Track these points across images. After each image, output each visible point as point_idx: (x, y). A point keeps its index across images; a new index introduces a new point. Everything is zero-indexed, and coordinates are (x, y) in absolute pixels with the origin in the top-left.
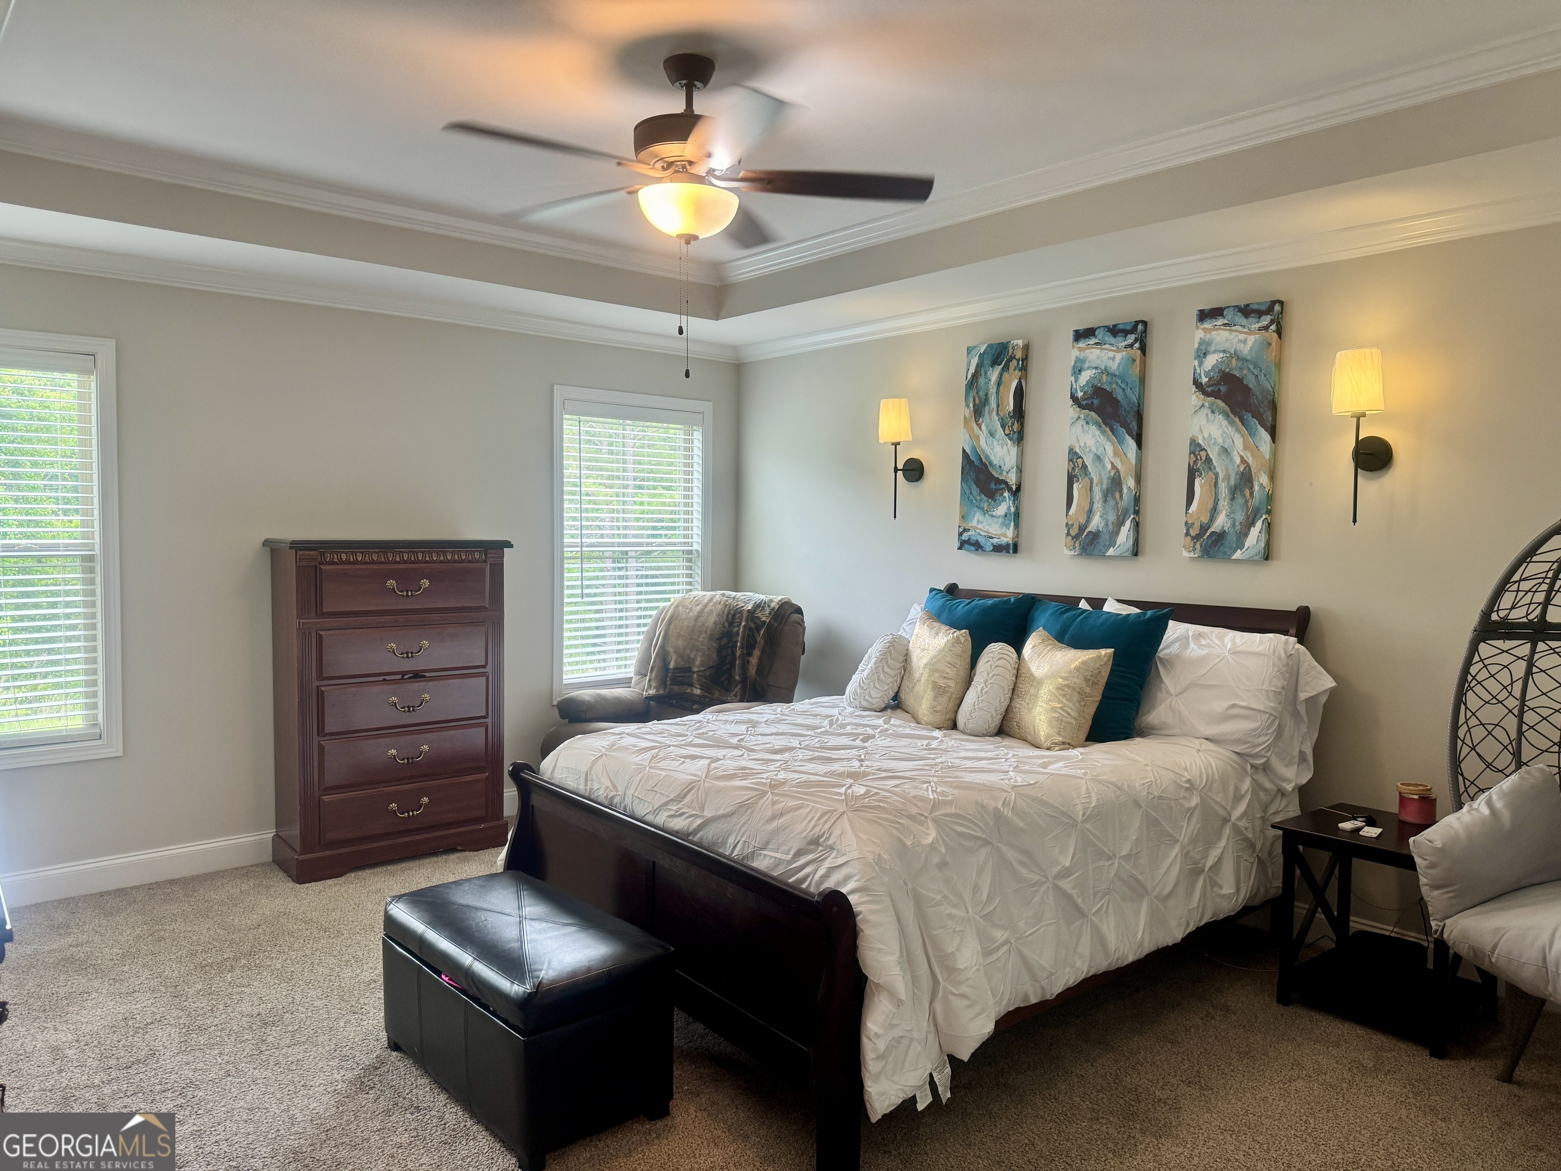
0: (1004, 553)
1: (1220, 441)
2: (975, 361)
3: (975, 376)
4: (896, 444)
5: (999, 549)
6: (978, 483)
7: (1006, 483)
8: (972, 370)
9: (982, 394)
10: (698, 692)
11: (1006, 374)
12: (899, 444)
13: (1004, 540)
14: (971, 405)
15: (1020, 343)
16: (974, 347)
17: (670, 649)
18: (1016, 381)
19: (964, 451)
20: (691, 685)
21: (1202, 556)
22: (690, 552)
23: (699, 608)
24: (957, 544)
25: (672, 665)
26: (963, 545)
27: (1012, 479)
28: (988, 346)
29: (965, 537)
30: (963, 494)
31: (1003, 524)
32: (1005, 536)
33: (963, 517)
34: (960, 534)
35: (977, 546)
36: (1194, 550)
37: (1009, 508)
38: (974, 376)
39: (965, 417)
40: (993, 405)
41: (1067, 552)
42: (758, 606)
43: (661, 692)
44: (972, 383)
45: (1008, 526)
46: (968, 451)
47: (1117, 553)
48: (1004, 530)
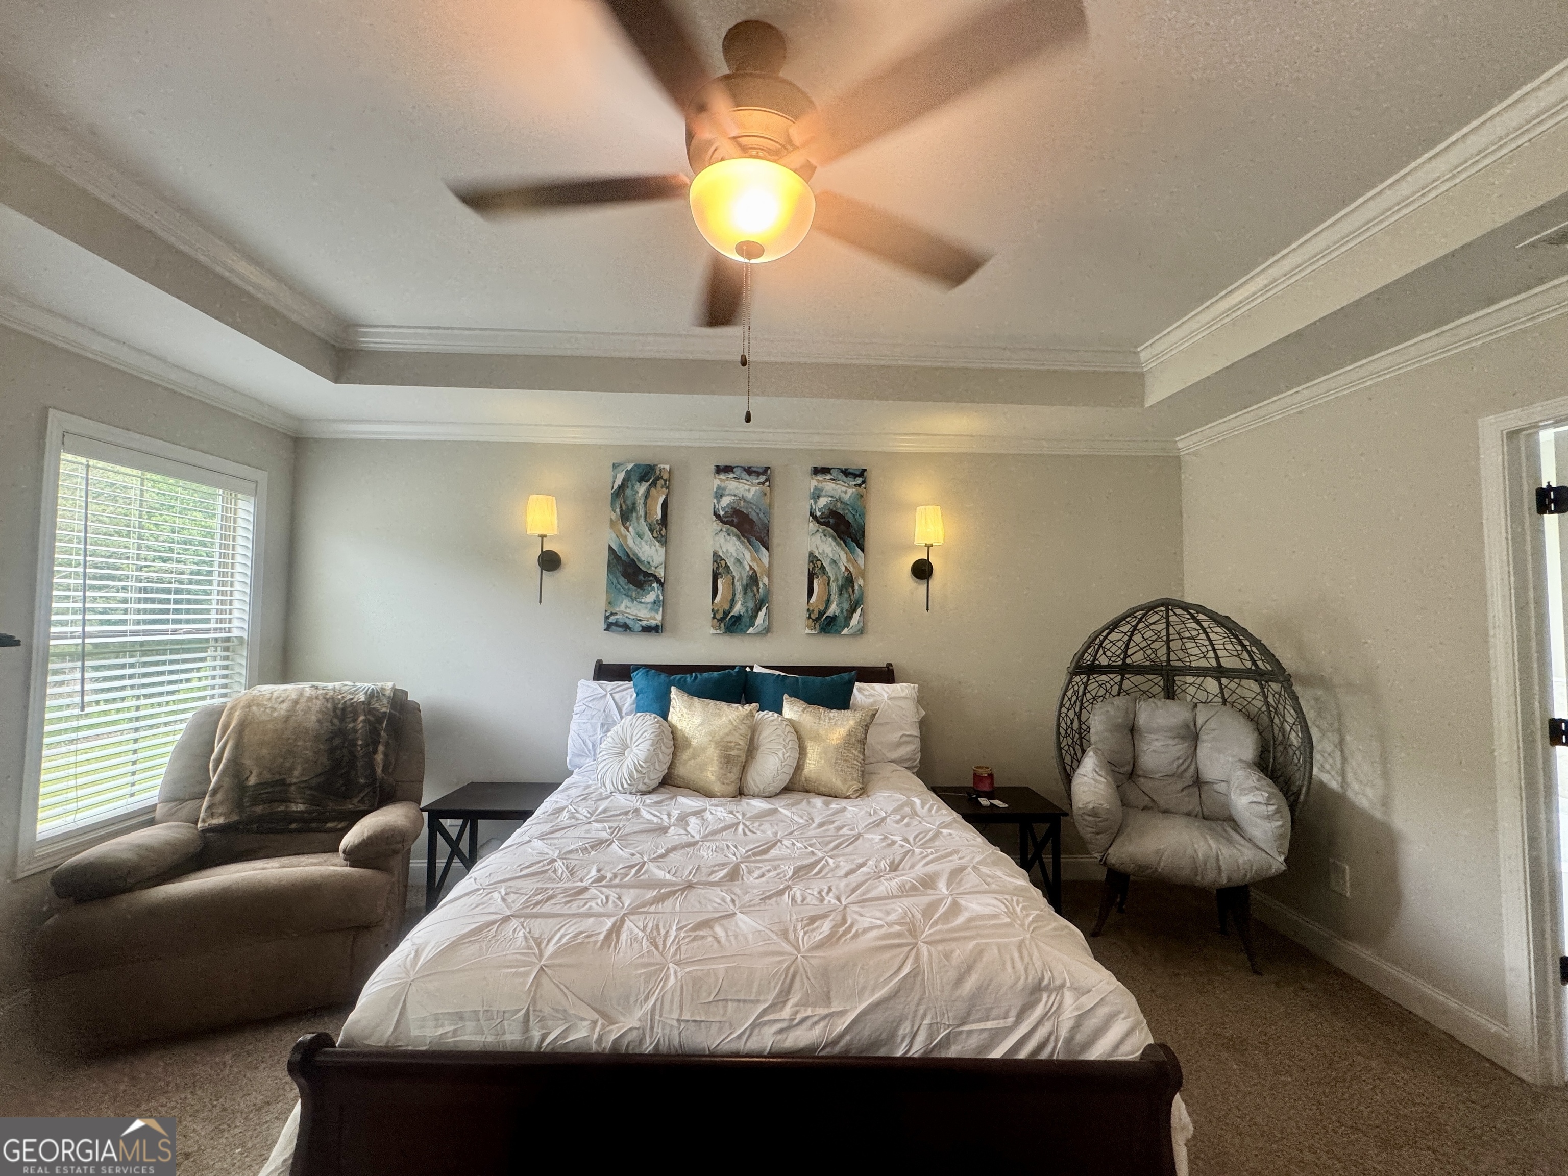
0: (653, 633)
1: (831, 555)
2: (621, 476)
3: (622, 487)
4: (543, 537)
5: (647, 629)
6: (626, 575)
7: (655, 576)
8: (619, 482)
9: (629, 502)
10: (301, 807)
11: (652, 489)
12: (545, 536)
13: (653, 623)
14: (618, 510)
15: (667, 467)
16: (620, 465)
17: (248, 762)
18: (664, 497)
19: (610, 548)
20: (286, 800)
21: (820, 632)
22: (228, 640)
23: (284, 706)
24: (604, 626)
25: (252, 781)
26: (609, 627)
27: (660, 573)
28: (635, 465)
29: (612, 619)
30: (610, 583)
31: (651, 609)
32: (655, 619)
33: (610, 603)
34: (607, 618)
35: (626, 627)
36: (815, 628)
37: (658, 596)
38: (620, 487)
39: (611, 520)
40: (641, 512)
41: (713, 631)
42: (372, 695)
43: (235, 818)
44: (619, 492)
45: (657, 611)
46: (614, 547)
47: (757, 630)
48: (653, 614)
